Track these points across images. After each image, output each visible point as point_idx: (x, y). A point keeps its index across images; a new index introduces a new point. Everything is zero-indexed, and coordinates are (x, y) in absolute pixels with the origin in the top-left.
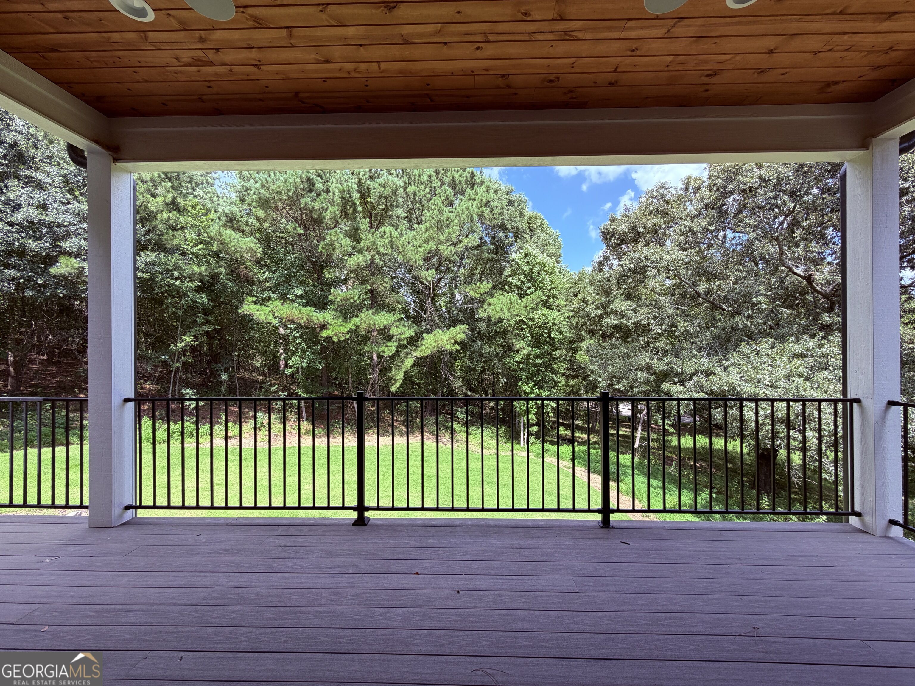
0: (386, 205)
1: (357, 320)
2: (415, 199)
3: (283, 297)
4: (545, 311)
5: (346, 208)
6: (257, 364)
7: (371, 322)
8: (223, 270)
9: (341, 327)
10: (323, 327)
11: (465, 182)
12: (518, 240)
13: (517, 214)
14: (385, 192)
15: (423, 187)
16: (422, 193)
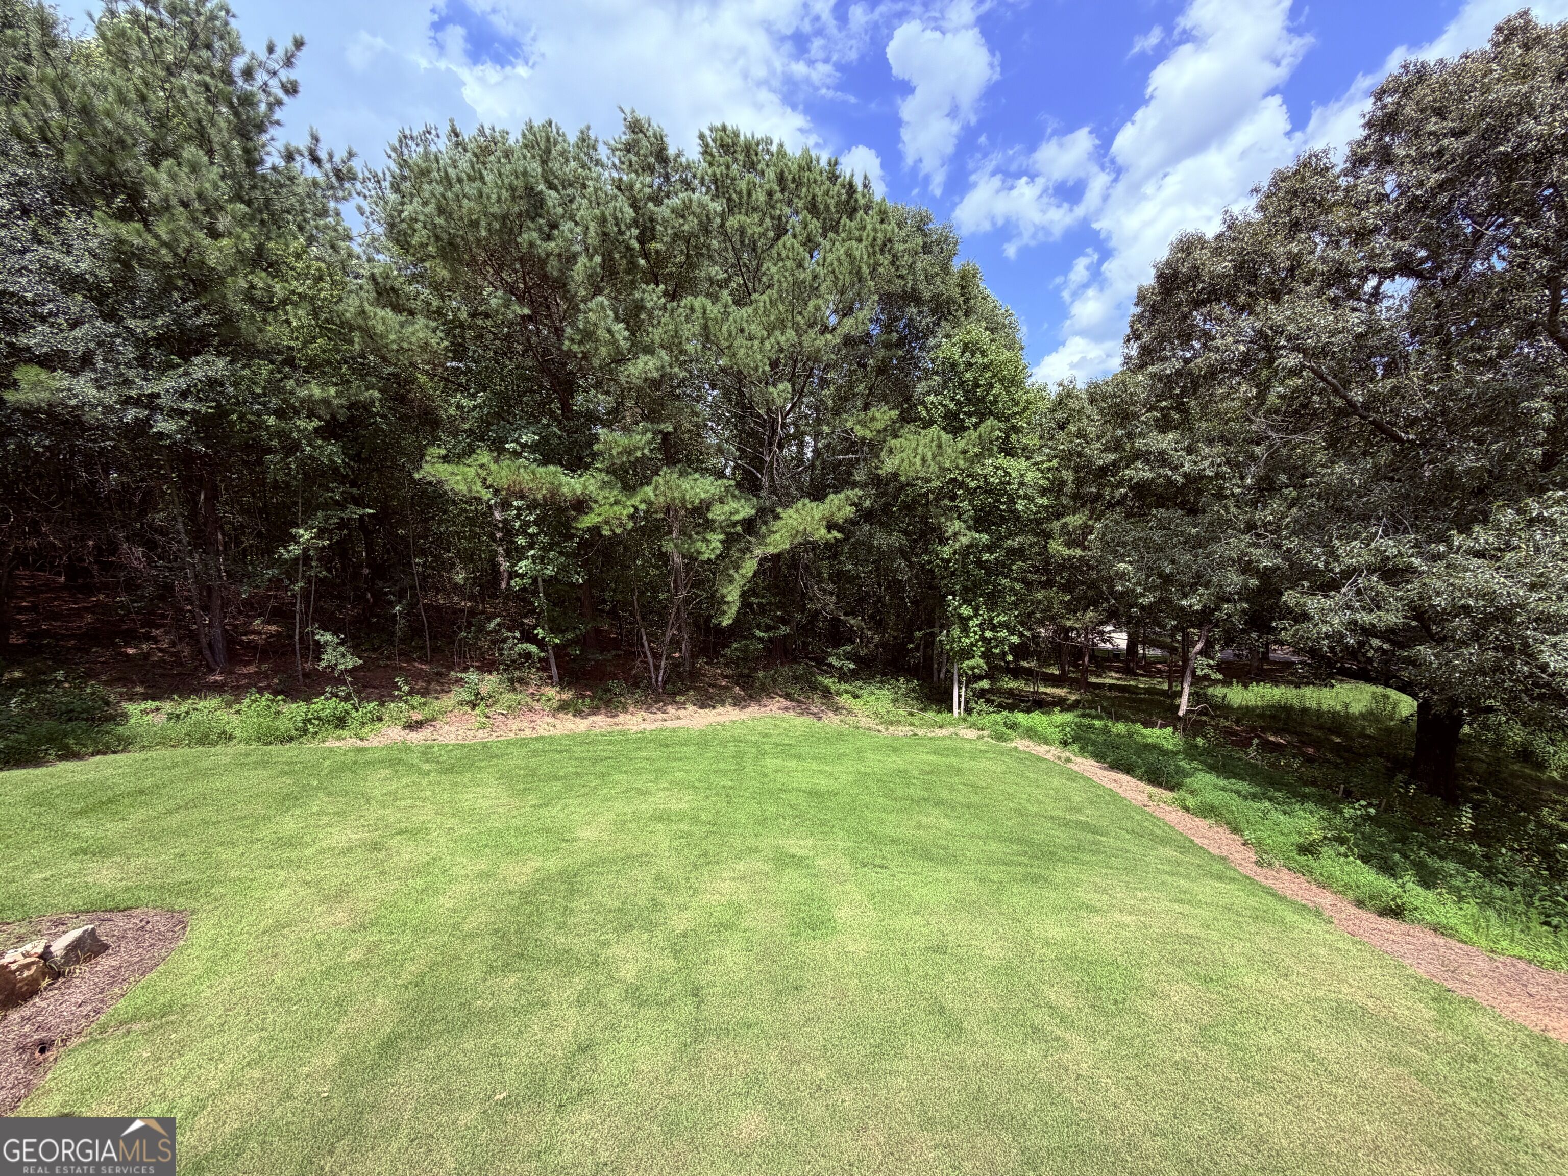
0: (688, 256)
1: (648, 490)
2: (742, 242)
3: (498, 447)
4: (1002, 460)
5: (612, 259)
6: (460, 578)
7: (676, 494)
8: (377, 394)
9: (616, 508)
10: (581, 505)
11: (837, 204)
12: (943, 323)
13: (937, 269)
14: (686, 227)
15: (756, 217)
16: (758, 230)
